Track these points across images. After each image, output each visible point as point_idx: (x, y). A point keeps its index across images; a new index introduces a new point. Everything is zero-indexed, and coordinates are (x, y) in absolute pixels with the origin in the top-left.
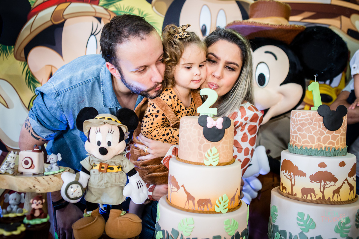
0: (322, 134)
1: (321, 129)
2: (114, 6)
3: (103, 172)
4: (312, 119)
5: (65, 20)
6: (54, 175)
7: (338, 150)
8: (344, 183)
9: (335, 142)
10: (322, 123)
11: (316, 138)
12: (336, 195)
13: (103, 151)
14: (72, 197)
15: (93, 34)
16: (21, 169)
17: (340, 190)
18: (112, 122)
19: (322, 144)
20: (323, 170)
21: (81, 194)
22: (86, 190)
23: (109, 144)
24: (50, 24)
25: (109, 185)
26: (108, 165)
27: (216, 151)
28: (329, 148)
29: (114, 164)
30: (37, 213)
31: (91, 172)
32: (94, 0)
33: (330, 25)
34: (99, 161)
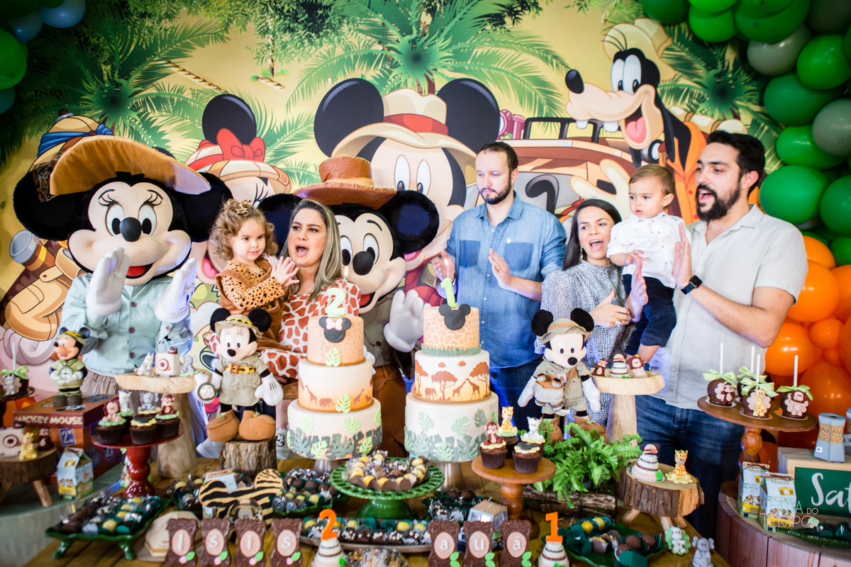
0: (445, 333)
1: (443, 329)
2: (284, 162)
3: (234, 373)
4: (435, 319)
6: (188, 377)
8: (465, 382)
9: (458, 342)
10: (443, 322)
11: (439, 337)
12: (456, 394)
15: (257, 200)
16: (157, 372)
17: (461, 390)
19: (444, 343)
20: (442, 370)
23: (239, 345)
26: (240, 366)
27: (338, 352)
29: (245, 365)
30: (167, 410)
31: (224, 373)
32: (258, 156)
33: (572, 175)
34: (231, 362)
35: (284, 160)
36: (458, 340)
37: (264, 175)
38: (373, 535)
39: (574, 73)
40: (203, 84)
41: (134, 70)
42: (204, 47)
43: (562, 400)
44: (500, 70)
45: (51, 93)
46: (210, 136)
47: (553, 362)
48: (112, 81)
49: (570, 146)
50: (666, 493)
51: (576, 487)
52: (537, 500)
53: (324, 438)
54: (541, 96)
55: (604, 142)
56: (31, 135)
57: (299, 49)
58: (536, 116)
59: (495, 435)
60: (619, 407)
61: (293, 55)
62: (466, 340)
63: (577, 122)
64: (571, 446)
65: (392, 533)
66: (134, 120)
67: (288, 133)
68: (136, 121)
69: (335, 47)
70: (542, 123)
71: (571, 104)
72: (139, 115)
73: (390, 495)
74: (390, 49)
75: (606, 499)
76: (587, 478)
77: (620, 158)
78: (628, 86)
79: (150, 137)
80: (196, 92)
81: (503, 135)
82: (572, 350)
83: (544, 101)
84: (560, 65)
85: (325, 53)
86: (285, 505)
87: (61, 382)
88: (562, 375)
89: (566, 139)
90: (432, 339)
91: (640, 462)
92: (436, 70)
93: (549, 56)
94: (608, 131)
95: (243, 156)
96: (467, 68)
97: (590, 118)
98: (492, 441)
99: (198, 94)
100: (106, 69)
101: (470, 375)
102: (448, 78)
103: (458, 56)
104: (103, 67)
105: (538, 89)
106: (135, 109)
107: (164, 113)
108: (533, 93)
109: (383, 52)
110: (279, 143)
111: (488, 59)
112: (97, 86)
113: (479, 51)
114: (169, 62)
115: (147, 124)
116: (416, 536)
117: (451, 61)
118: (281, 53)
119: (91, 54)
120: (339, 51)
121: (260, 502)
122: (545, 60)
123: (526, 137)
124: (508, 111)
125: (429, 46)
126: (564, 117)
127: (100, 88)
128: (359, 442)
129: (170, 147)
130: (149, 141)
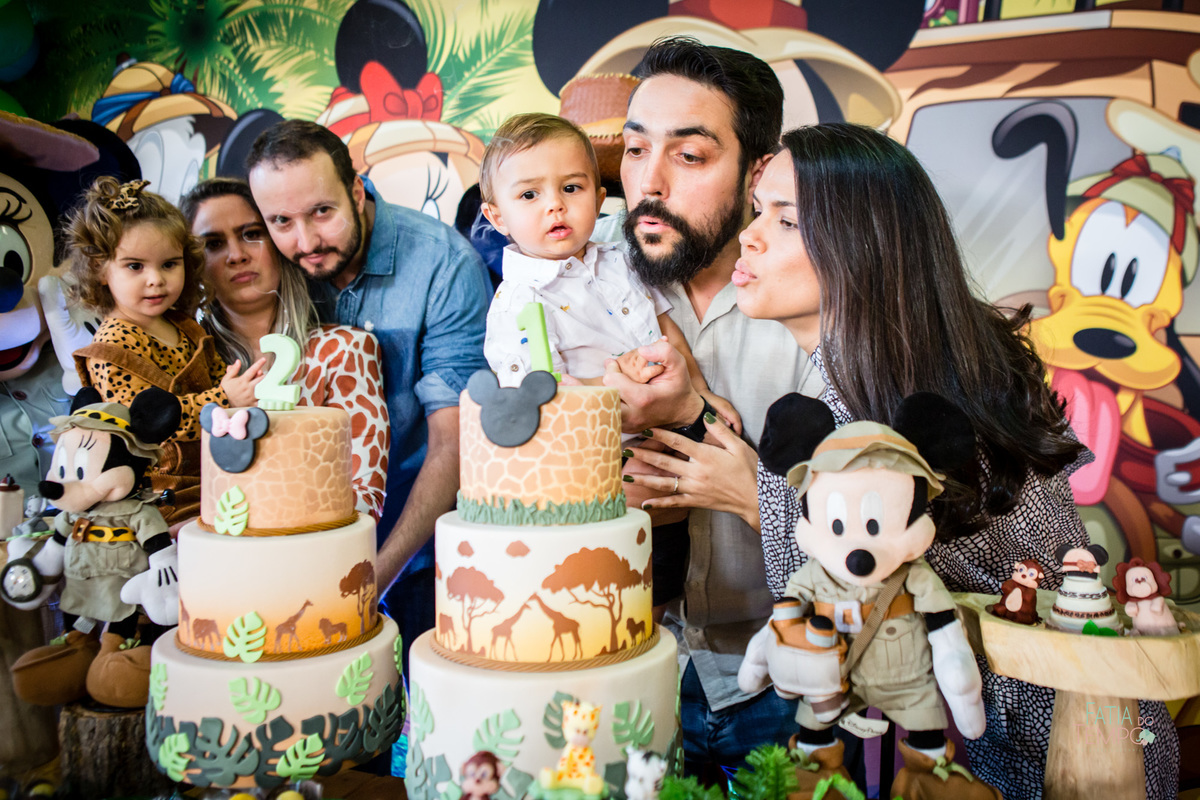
5: (370, 168)
7: (536, 505)
8: (525, 606)
9: (521, 482)
12: (501, 640)
15: (431, 197)
17: (515, 628)
20: (466, 563)
28: (503, 501)
29: (105, 522)
32: (431, 110)
33: (1112, 98)
35: (477, 113)
36: (520, 476)
37: (441, 147)
43: (837, 688)
45: (105, 27)
46: (349, 80)
49: (1105, 25)
53: (182, 727)
56: (76, 103)
62: (546, 479)
66: (227, 62)
67: (484, 59)
68: (230, 61)
72: (235, 51)
79: (251, 90)
82: (871, 528)
88: (848, 606)
89: (1094, 8)
95: (404, 113)
101: (545, 585)
106: (228, 40)
107: (273, 43)
110: (468, 79)
112: (171, 5)
115: (246, 65)
123: (992, 13)
127: (175, 8)
129: (281, 106)
130: (252, 99)
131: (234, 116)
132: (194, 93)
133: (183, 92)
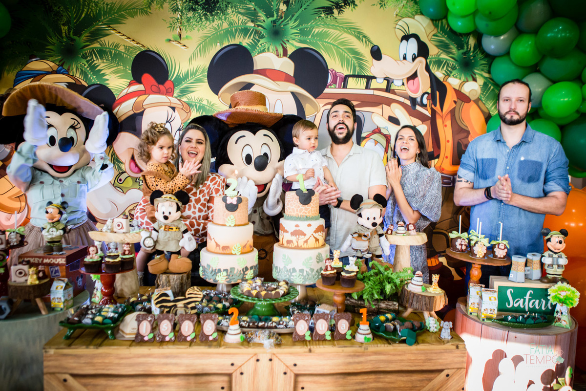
0: (299, 207)
1: (298, 204)
2: (186, 97)
3: (166, 231)
4: (293, 198)
5: (145, 109)
6: (137, 233)
7: (310, 217)
8: (311, 236)
9: (307, 212)
10: (298, 200)
11: (295, 209)
12: (305, 244)
13: (166, 218)
14: (147, 246)
15: (168, 122)
16: (115, 230)
17: (308, 241)
18: (172, 200)
19: (299, 213)
20: (297, 229)
21: (153, 244)
22: (156, 242)
23: (170, 213)
24: (132, 113)
25: (170, 239)
26: (170, 226)
27: (234, 217)
28: (303, 216)
29: (173, 226)
30: (127, 252)
31: (159, 231)
32: (169, 92)
33: (373, 113)
34: (164, 224)
35: (187, 96)
37: (173, 105)
38: (258, 323)
39: (376, 48)
40: (132, 42)
41: (84, 30)
42: (134, 17)
43: (367, 248)
44: (330, 43)
45: (24, 43)
46: (137, 78)
47: (362, 226)
48: (68, 37)
49: (372, 94)
50: (427, 298)
51: (376, 296)
52: (353, 306)
53: (224, 270)
54: (354, 61)
55: (393, 92)
56: (8, 72)
57: (198, 22)
58: (351, 74)
59: (330, 266)
60: (401, 253)
61: (194, 26)
62: (311, 212)
63: (377, 79)
64: (373, 274)
65: (270, 323)
66: (83, 65)
67: (190, 78)
68: (85, 65)
69: (223, 22)
70: (355, 78)
71: (374, 68)
72: (87, 62)
73: (268, 301)
74: (259, 26)
75: (393, 304)
76: (382, 292)
77: (403, 103)
78: (409, 57)
79: (95, 77)
80: (128, 48)
81: (330, 85)
82: (374, 218)
83: (356, 64)
84: (367, 42)
85: (216, 26)
86: (203, 309)
87: (50, 237)
88: (368, 233)
89: (370, 89)
90: (291, 210)
91: (413, 281)
92: (288, 41)
93: (361, 36)
94: (397, 85)
95: (159, 92)
96: (308, 41)
97: (385, 76)
98: (328, 269)
99: (129, 49)
100: (64, 29)
101: (314, 232)
102: (296, 47)
103: (303, 33)
104: (62, 27)
105: (353, 57)
106: (85, 57)
107: (105, 61)
108: (350, 59)
109: (254, 28)
110: (184, 84)
111: (321, 36)
112: (58, 40)
113: (316, 30)
114: (110, 27)
115: (93, 68)
116: (284, 324)
117: (298, 36)
118: (186, 24)
119: (53, 18)
120: (225, 25)
121: (190, 306)
122: (358, 38)
123: (345, 87)
124: (334, 70)
125: (284, 25)
126: (369, 75)
127: (60, 42)
128: (246, 273)
129: (109, 84)
130: (94, 80)
131: (87, 85)
132: (68, 75)
133: (62, 73)
